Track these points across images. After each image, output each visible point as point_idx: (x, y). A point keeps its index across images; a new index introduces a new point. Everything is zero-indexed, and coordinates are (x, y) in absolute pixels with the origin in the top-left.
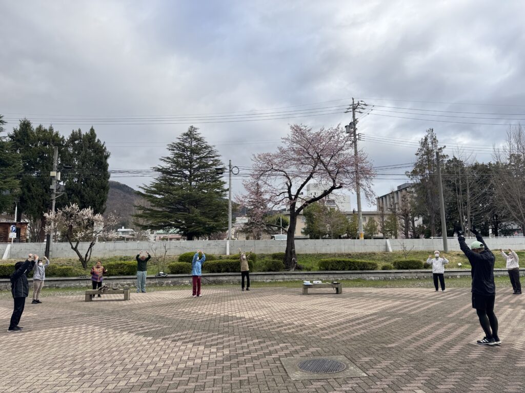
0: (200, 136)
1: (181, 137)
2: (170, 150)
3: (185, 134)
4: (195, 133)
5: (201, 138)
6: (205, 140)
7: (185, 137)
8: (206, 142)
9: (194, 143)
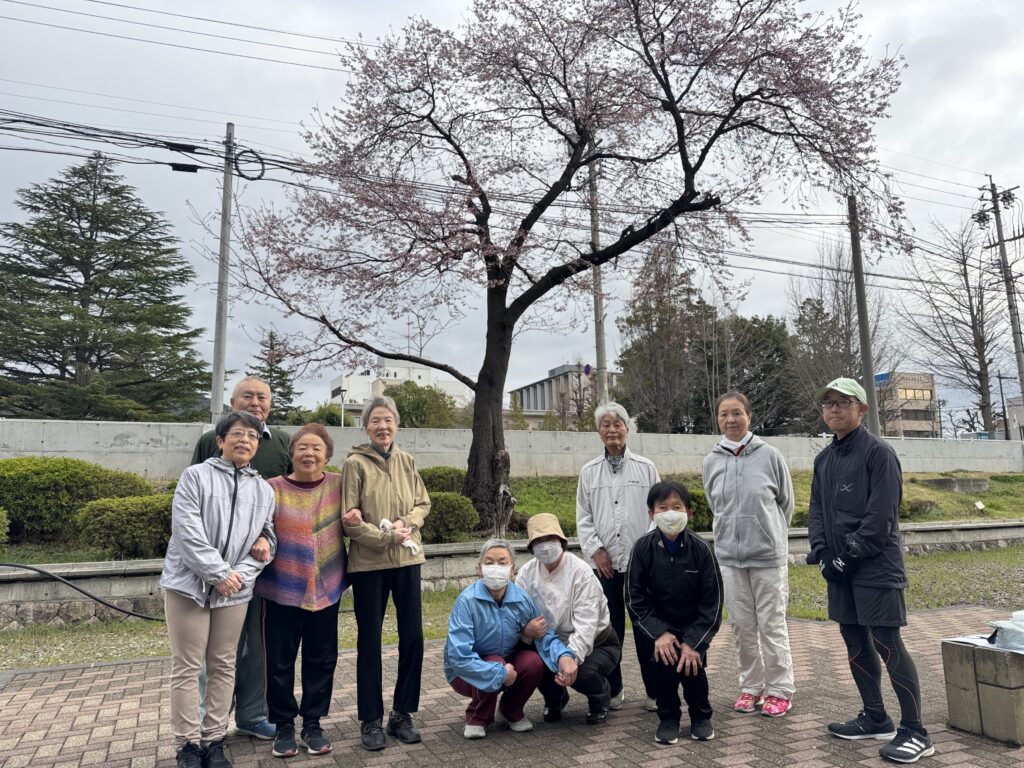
0: (121, 183)
1: (63, 179)
2: (26, 207)
3: (76, 172)
4: (106, 173)
5: (123, 188)
6: (135, 195)
7: (76, 180)
8: (138, 200)
9: (102, 200)
